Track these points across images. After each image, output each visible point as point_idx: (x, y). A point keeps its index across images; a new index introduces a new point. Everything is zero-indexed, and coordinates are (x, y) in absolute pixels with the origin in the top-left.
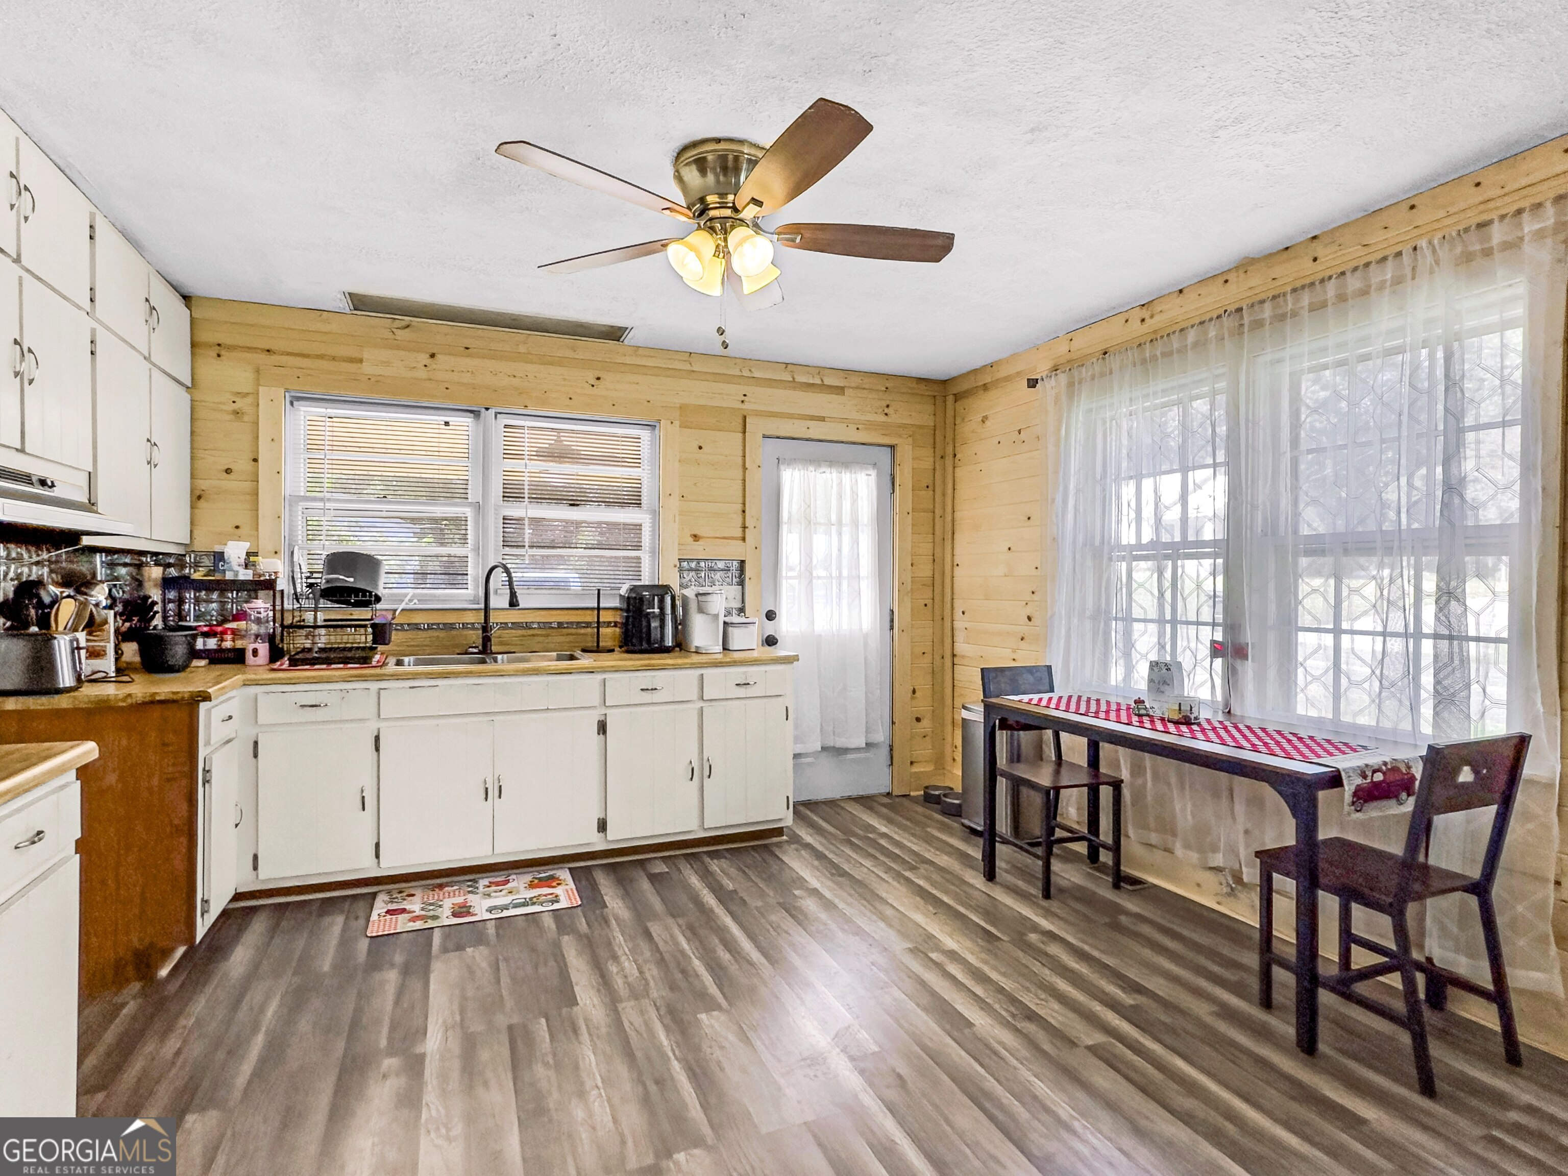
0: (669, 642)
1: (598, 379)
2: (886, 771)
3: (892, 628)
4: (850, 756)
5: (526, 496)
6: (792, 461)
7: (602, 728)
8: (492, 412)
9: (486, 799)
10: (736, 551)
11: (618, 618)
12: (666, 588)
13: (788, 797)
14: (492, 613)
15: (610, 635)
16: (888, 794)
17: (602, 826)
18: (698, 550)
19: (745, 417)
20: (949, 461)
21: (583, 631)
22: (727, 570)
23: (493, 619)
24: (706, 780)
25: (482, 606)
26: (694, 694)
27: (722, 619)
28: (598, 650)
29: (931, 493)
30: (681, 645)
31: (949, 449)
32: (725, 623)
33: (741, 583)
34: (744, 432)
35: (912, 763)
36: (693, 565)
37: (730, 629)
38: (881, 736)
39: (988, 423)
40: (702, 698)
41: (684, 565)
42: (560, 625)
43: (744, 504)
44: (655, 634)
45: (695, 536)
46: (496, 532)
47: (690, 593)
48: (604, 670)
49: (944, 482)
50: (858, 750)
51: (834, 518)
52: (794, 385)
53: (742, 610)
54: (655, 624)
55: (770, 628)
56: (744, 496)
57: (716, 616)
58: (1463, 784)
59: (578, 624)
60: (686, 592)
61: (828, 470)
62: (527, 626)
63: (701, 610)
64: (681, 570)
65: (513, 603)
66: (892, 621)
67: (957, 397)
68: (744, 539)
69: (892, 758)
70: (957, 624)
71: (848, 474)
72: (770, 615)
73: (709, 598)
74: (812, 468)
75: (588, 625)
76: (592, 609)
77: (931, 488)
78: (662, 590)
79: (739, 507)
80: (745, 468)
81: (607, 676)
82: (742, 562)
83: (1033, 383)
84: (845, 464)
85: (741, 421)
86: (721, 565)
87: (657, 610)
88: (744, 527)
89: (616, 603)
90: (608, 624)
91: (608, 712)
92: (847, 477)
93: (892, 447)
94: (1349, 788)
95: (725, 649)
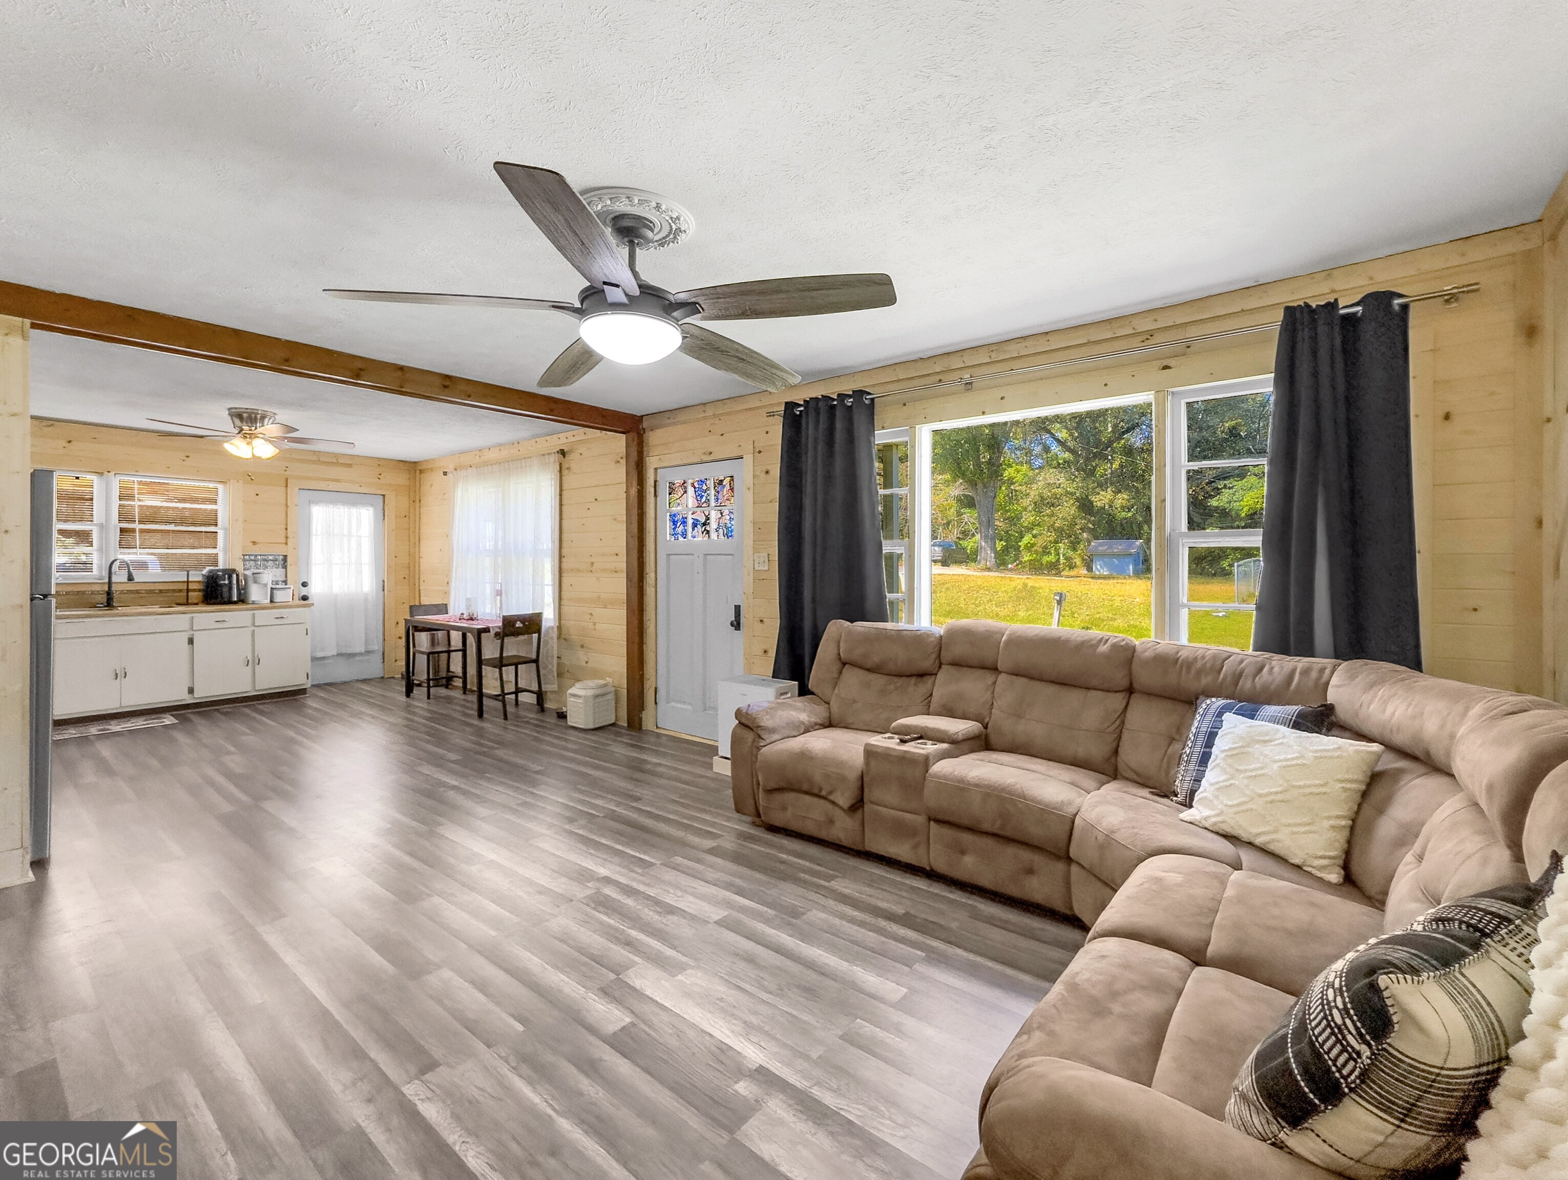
0: (235, 598)
1: (188, 457)
2: (381, 665)
3: (384, 590)
4: (358, 658)
5: (137, 520)
6: (317, 502)
7: (191, 641)
8: (112, 473)
9: (116, 678)
10: (280, 550)
11: (201, 587)
12: (234, 571)
13: (307, 674)
14: (113, 585)
15: (195, 596)
16: (382, 678)
17: (191, 691)
18: (256, 550)
19: (287, 480)
20: (417, 504)
21: (177, 594)
22: (275, 560)
23: (114, 588)
24: (257, 667)
25: (107, 581)
26: (249, 623)
27: (270, 586)
28: (187, 604)
29: (408, 520)
30: (242, 600)
31: (417, 497)
32: (272, 588)
33: (285, 567)
34: (287, 487)
35: (396, 661)
36: (252, 558)
37: (275, 591)
38: (376, 646)
39: (433, 487)
40: (254, 625)
41: (246, 558)
42: (161, 591)
43: (287, 525)
44: (226, 595)
45: (254, 542)
46: (115, 540)
47: (248, 573)
48: (193, 612)
49: (415, 515)
50: (361, 654)
51: (346, 533)
52: (319, 462)
53: (285, 582)
54: (225, 590)
55: (304, 591)
56: (287, 521)
57: (266, 585)
58: (519, 627)
59: (174, 591)
60: (247, 572)
61: (342, 507)
62: (137, 592)
63: (255, 582)
64: (244, 560)
65: (130, 578)
66: (384, 586)
67: (421, 472)
68: (286, 544)
69: (384, 659)
70: (421, 587)
71: (355, 510)
72: (304, 585)
73: (260, 575)
74: (332, 506)
75: (180, 591)
76: (184, 582)
77: (407, 517)
78: (230, 573)
79: (284, 526)
80: (287, 506)
81: (193, 615)
82: (286, 556)
83: (445, 474)
84: (354, 504)
85: (284, 481)
86: (271, 558)
87: (227, 582)
88: (287, 537)
89: (200, 579)
90: (194, 590)
91: (194, 633)
92: (354, 510)
93: (384, 496)
94: (492, 632)
95: (271, 601)
